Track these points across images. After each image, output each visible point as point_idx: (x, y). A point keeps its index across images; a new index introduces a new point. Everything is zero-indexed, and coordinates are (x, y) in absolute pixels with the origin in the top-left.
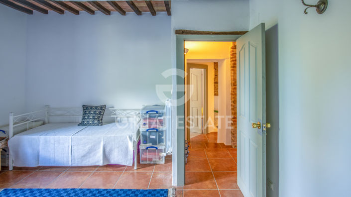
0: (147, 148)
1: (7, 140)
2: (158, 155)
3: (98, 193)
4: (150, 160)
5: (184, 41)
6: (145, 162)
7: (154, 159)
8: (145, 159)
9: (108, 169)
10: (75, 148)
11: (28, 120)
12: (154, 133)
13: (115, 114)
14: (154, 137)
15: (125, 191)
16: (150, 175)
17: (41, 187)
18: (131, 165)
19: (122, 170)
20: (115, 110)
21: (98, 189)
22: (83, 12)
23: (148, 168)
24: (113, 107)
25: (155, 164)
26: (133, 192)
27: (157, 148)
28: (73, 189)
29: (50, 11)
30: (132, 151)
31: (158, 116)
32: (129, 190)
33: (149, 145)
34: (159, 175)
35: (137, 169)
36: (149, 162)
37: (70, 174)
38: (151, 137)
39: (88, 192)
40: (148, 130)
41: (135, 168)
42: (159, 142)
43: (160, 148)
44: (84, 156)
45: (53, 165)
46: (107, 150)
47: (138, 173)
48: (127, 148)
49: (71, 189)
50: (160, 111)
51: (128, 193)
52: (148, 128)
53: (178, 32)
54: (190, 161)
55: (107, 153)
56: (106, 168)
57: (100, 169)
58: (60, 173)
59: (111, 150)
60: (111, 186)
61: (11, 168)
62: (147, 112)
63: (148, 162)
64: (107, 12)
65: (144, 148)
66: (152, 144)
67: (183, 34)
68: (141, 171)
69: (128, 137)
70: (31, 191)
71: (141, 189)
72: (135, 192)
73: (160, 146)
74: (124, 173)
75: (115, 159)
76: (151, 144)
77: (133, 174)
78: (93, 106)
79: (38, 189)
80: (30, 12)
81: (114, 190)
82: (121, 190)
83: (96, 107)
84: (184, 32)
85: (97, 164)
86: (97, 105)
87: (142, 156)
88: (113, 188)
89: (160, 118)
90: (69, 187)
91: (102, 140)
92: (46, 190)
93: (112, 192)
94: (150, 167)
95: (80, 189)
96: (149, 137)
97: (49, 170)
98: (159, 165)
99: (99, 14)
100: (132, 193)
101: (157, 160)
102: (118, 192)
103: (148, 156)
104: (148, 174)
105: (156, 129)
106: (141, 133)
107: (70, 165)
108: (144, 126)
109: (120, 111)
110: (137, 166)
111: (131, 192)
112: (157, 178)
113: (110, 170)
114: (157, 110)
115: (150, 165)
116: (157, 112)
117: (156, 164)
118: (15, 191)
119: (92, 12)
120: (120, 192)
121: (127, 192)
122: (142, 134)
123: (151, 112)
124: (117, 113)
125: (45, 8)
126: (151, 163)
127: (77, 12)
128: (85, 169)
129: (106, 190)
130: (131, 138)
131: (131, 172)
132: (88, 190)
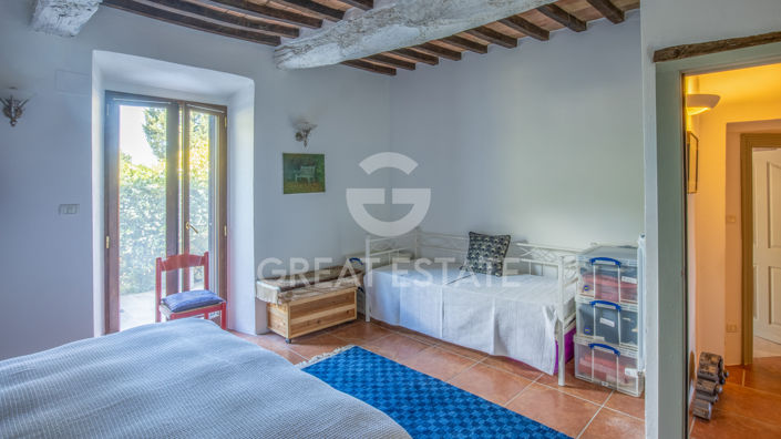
0: (592, 346)
1: (364, 274)
2: (622, 370)
3: (475, 403)
4: (602, 376)
5: (683, 75)
6: (586, 377)
7: (609, 377)
8: (588, 371)
9: (506, 366)
10: (448, 309)
11: (390, 249)
12: (611, 314)
13: (529, 257)
14: (612, 324)
15: (524, 421)
16: (593, 412)
17: (396, 360)
18: (551, 373)
19: (530, 377)
20: (529, 249)
21: (477, 397)
22: (467, 53)
23: (593, 393)
24: (525, 242)
25: (612, 390)
26: (543, 431)
27: (616, 352)
28: (438, 381)
29: (419, 64)
30: (554, 343)
31: (623, 274)
32: (534, 423)
33: (596, 338)
34: (617, 420)
35: (565, 386)
36: (598, 381)
37: (440, 353)
38: (604, 321)
39: (459, 394)
40: (593, 304)
41: (561, 382)
42: (626, 339)
43: (627, 354)
44: (462, 328)
45: (416, 329)
46: (503, 327)
47: (566, 396)
48: (542, 332)
49: (435, 380)
50: (628, 262)
51: (530, 427)
52: (594, 299)
53: (659, 56)
54: (723, 417)
55: (502, 333)
56: (501, 363)
57: (490, 360)
58: (426, 346)
59: (510, 329)
60: (500, 401)
61: (368, 320)
62: (593, 261)
63: (593, 379)
64: (511, 42)
65: (585, 344)
66: (607, 340)
67: (675, 57)
68: (575, 394)
69: (544, 309)
70: (384, 361)
71: (562, 432)
72: (545, 431)
73: (625, 350)
74: (534, 385)
75: (520, 349)
76: (603, 338)
77: (555, 394)
78: (486, 236)
79: (392, 362)
80: (392, 72)
81: (504, 410)
82: (517, 415)
83: (492, 238)
84: (679, 52)
85: (484, 350)
86: (494, 235)
87: (579, 360)
88: (504, 406)
89: (626, 279)
90: (433, 375)
91: (494, 303)
92: (401, 366)
93: (499, 413)
94: (599, 393)
95: (448, 385)
96: (598, 321)
97: (412, 337)
98: (624, 397)
99: (496, 50)
100: (539, 430)
101: (618, 381)
102: (509, 417)
103: (593, 364)
104: (587, 406)
105: (616, 306)
106: (578, 306)
107: (441, 337)
108: (585, 293)
109: (538, 251)
110: (566, 379)
111: (536, 428)
112: (607, 423)
113: (507, 369)
114: (619, 259)
115: (598, 388)
116: (618, 263)
117: (616, 392)
118: (365, 353)
119: (483, 49)
120: (514, 419)
121: (528, 423)
122: (580, 311)
123: (601, 262)
124: (535, 256)
125: (410, 60)
126: (603, 383)
127: (457, 56)
128: (466, 352)
129: (491, 403)
130: (550, 313)
131: (549, 387)
132: (460, 390)
